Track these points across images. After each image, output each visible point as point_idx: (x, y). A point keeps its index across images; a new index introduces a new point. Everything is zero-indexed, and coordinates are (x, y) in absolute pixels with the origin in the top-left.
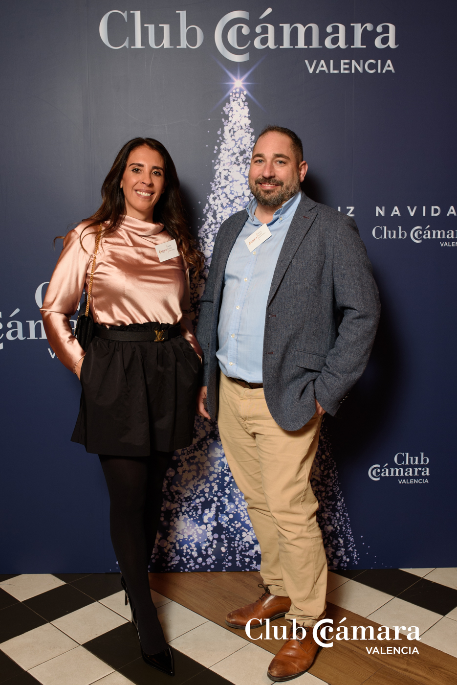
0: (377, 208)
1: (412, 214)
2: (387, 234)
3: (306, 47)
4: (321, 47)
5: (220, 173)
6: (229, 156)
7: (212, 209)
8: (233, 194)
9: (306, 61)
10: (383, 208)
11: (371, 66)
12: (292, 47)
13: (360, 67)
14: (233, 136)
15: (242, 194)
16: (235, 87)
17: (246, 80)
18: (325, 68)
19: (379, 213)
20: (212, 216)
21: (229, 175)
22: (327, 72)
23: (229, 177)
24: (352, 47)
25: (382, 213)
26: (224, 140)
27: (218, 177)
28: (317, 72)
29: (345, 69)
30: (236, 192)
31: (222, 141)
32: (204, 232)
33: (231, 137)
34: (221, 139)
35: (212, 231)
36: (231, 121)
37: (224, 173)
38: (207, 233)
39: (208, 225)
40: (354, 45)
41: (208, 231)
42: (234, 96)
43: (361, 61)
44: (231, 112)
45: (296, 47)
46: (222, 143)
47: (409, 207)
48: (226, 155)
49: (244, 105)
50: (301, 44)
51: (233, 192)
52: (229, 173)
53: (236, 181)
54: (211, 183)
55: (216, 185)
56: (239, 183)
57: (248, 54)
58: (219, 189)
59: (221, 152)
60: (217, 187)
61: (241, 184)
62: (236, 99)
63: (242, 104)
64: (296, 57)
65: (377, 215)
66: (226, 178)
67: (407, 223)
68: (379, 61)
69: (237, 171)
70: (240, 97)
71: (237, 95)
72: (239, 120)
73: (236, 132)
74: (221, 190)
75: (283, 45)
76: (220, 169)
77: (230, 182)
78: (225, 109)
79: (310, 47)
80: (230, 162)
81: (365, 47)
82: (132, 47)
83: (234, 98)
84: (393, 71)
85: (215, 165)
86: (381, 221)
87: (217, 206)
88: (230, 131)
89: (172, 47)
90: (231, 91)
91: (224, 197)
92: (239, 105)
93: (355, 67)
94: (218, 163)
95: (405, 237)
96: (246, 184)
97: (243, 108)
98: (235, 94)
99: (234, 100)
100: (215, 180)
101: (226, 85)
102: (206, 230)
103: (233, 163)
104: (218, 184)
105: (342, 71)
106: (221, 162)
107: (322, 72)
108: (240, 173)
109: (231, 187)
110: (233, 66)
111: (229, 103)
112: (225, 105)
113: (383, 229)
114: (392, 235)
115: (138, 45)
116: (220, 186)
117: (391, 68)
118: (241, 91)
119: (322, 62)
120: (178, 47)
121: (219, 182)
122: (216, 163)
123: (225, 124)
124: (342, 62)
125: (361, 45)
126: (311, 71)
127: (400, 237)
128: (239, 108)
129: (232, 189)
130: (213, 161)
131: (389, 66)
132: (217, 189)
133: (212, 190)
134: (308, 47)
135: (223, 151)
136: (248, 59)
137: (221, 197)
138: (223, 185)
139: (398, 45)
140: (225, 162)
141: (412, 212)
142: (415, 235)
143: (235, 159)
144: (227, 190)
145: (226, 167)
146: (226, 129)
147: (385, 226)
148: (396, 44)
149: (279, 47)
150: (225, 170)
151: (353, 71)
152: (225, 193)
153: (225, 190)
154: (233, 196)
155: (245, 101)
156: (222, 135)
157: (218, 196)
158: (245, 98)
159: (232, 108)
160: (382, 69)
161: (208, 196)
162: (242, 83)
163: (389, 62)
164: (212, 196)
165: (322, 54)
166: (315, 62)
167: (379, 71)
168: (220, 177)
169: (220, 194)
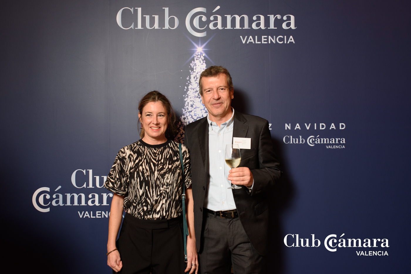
0: (286, 124)
1: (308, 128)
2: (292, 140)
3: (241, 28)
4: (250, 28)
5: (188, 103)
6: (193, 92)
7: (183, 125)
8: (196, 116)
9: (241, 37)
10: (290, 124)
11: (280, 40)
12: (232, 28)
13: (273, 40)
14: (196, 81)
15: (202, 116)
16: (197, 52)
17: (205, 48)
18: (252, 41)
19: (287, 127)
20: (183, 129)
21: (193, 104)
22: (253, 43)
23: (193, 105)
24: (268, 28)
25: (289, 128)
26: (191, 83)
27: (187, 105)
28: (248, 43)
29: (264, 41)
30: (198, 115)
31: (190, 84)
32: (178, 139)
33: (195, 81)
34: (189, 83)
35: (183, 138)
36: (195, 72)
37: (191, 103)
38: (180, 140)
39: (180, 135)
40: (269, 27)
41: (180, 139)
42: (197, 57)
43: (274, 37)
44: (195, 66)
45: (235, 28)
46: (189, 85)
47: (306, 124)
48: (192, 92)
49: (203, 62)
50: (238, 26)
51: (196, 115)
52: (194, 103)
53: (198, 108)
54: (182, 109)
55: (185, 110)
56: (200, 109)
57: (206, 32)
58: (187, 113)
59: (189, 90)
60: (186, 111)
61: (201, 110)
62: (198, 59)
63: (202, 62)
64: (235, 34)
65: (286, 129)
66: (192, 106)
67: (305, 134)
68: (285, 37)
69: (199, 102)
70: (200, 57)
71: (199, 56)
72: (200, 71)
73: (198, 78)
74: (189, 113)
75: (227, 27)
76: (188, 100)
77: (194, 108)
78: (191, 64)
79: (243, 28)
80: (194, 96)
81: (276, 28)
82: (136, 28)
83: (197, 58)
84: (294, 42)
85: (185, 98)
86: (289, 132)
87: (186, 123)
88: (194, 78)
89: (160, 28)
90: (195, 54)
91: (191, 118)
92: (200, 62)
93: (271, 40)
94: (187, 97)
95: (304, 143)
96: (204, 109)
97: (203, 64)
98: (198, 56)
99: (197, 59)
100: (185, 107)
101: (192, 50)
102: (179, 138)
103: (196, 97)
104: (187, 110)
105: (263, 42)
106: (189, 96)
107: (251, 43)
108: (201, 103)
109: (195, 111)
110: (196, 39)
111: (194, 61)
112: (191, 62)
113: (290, 137)
114: (296, 141)
115: (140, 27)
116: (188, 111)
117: (293, 41)
118: (201, 54)
119: (251, 37)
120: (163, 28)
121: (187, 108)
122: (186, 97)
123: (191, 73)
124: (263, 37)
125: (274, 27)
126: (244, 42)
127: (301, 142)
128: (200, 64)
129: (195, 113)
130: (184, 96)
131: (291, 39)
132: (186, 113)
133: (183, 113)
134: (242, 28)
135: (190, 90)
136: (206, 35)
137: (189, 117)
138: (190, 110)
139: (296, 27)
140: (191, 96)
141: (308, 127)
142: (310, 141)
143: (197, 95)
144: (192, 113)
145: (192, 99)
146: (192, 76)
147: (291, 136)
148: (295, 27)
149: (224, 28)
150: (191, 101)
151: (270, 42)
152: (191, 115)
153: (191, 113)
154: (196, 117)
155: (204, 60)
156: (189, 80)
157: (187, 117)
158: (204, 58)
159: (196, 64)
160: (287, 41)
161: (180, 117)
162: (202, 49)
163: (291, 37)
164: (183, 117)
165: (251, 32)
166: (246, 37)
167: (285, 42)
168: (188, 105)
169: (188, 116)
